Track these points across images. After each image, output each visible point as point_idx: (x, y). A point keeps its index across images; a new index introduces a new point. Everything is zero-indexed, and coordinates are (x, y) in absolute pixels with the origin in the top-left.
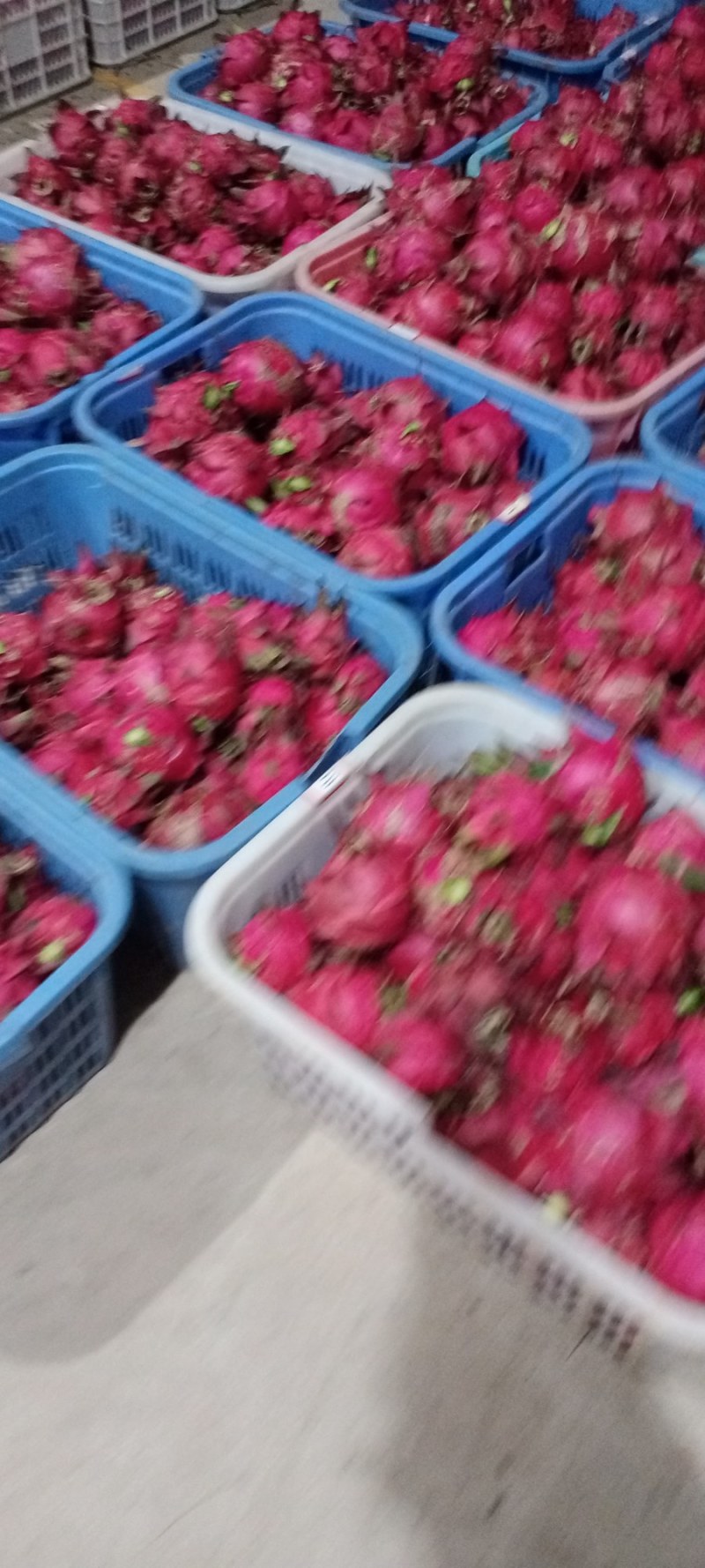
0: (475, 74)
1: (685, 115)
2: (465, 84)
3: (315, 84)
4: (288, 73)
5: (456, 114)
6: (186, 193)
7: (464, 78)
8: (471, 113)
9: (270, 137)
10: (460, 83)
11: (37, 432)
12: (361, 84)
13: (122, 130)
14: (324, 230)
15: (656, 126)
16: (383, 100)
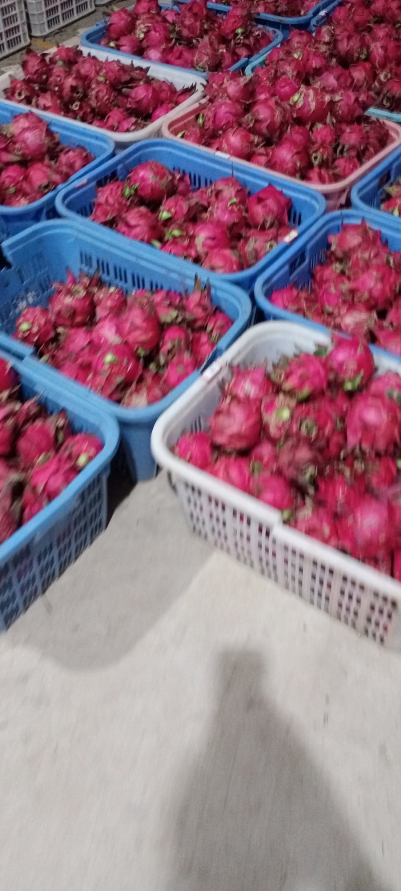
0: (244, 26)
1: (358, 40)
2: (239, 31)
3: (160, 34)
4: (145, 30)
5: (237, 46)
6: (99, 92)
7: (238, 28)
8: (245, 46)
9: (138, 62)
10: (237, 30)
11: (36, 215)
12: (185, 32)
13: (60, 63)
14: (173, 108)
15: (343, 46)
16: (198, 41)
